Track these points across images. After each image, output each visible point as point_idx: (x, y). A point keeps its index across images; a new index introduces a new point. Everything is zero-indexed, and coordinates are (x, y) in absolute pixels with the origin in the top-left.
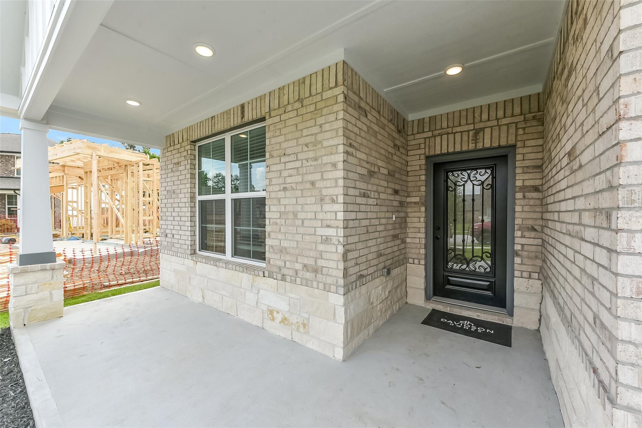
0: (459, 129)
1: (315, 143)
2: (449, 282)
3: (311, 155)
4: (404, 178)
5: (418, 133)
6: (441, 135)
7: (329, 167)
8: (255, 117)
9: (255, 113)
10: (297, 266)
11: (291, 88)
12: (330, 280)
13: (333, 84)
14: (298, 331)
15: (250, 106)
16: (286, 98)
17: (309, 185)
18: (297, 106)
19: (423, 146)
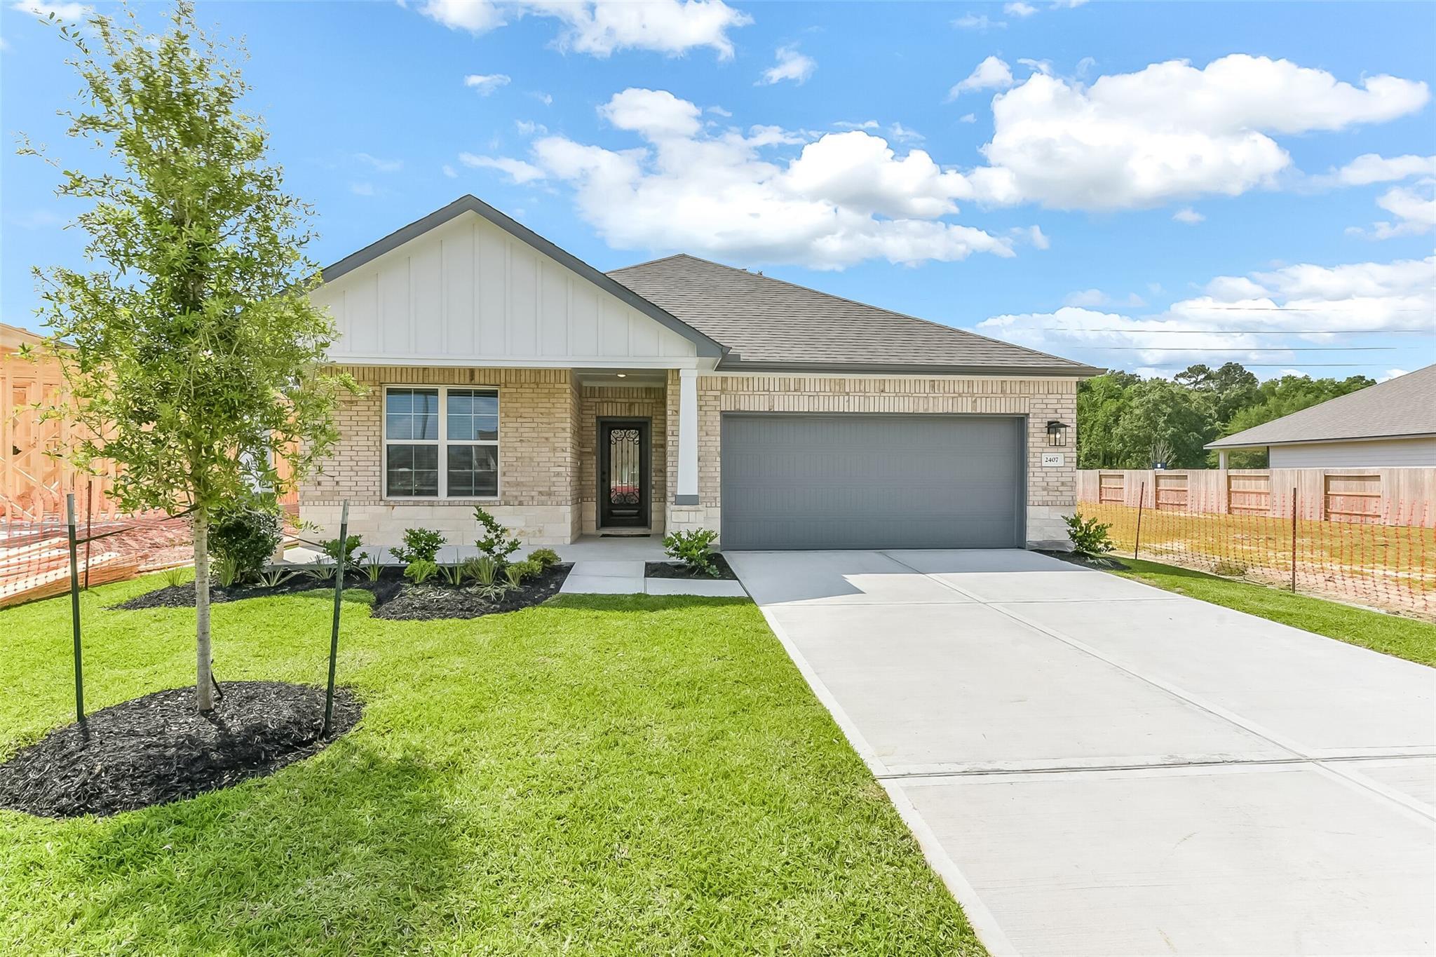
0: (619, 401)
1: (549, 414)
2: (612, 514)
3: (545, 420)
5: (591, 398)
6: (607, 402)
7: (560, 430)
8: (487, 382)
9: (487, 379)
10: (533, 493)
11: (528, 373)
12: (560, 498)
13: (563, 381)
14: (534, 537)
15: (482, 373)
16: (523, 378)
17: (543, 440)
18: (532, 386)
19: (594, 408)
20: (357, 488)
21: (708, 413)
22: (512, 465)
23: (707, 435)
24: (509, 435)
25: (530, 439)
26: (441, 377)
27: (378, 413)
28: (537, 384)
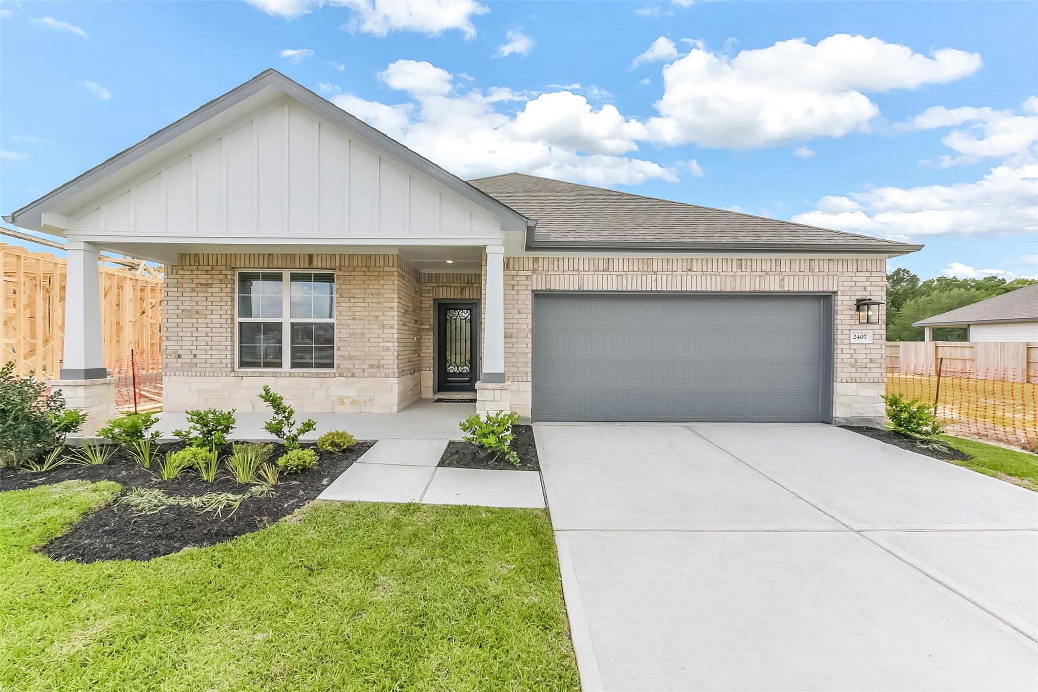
0: (453, 285)
1: (379, 294)
2: (448, 381)
3: (375, 300)
4: (420, 312)
5: (428, 282)
6: (442, 286)
7: (388, 309)
8: (324, 266)
9: (324, 264)
10: (364, 366)
11: (360, 257)
12: (388, 371)
13: (391, 264)
14: (365, 405)
15: (319, 258)
16: (355, 262)
17: (373, 318)
18: (364, 269)
19: (431, 292)
20: (211, 361)
21: (520, 292)
22: (346, 341)
23: (519, 312)
24: (344, 313)
25: (362, 317)
26: (284, 262)
27: (230, 295)
28: (368, 268)
